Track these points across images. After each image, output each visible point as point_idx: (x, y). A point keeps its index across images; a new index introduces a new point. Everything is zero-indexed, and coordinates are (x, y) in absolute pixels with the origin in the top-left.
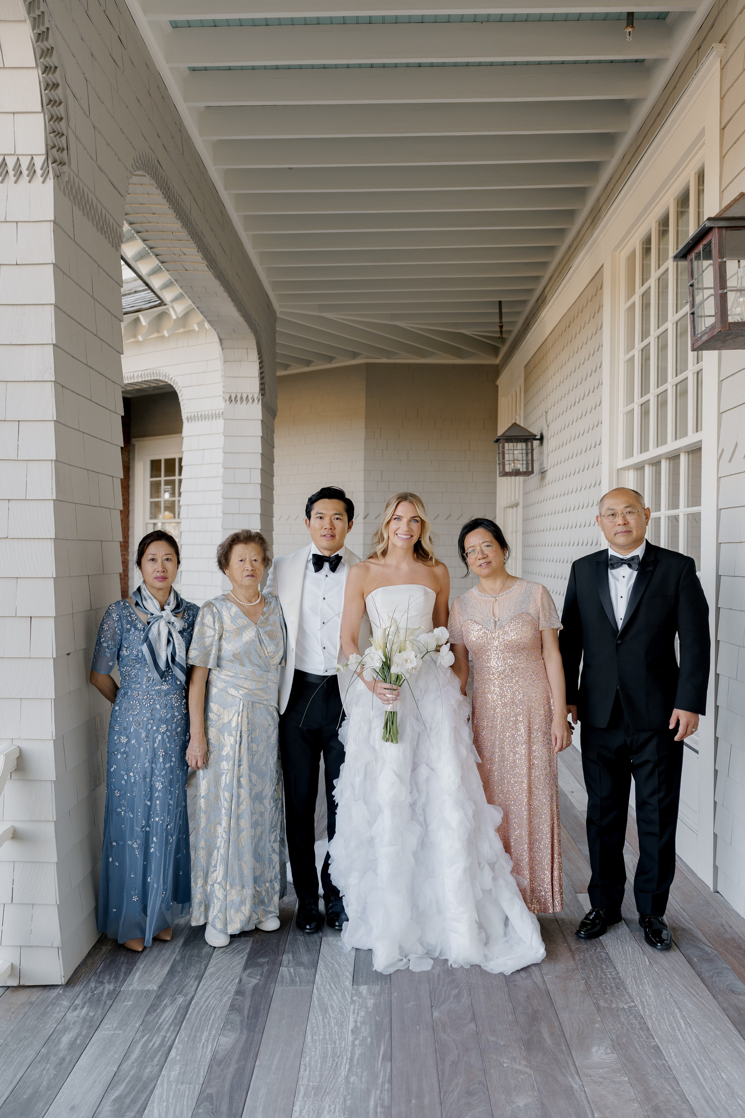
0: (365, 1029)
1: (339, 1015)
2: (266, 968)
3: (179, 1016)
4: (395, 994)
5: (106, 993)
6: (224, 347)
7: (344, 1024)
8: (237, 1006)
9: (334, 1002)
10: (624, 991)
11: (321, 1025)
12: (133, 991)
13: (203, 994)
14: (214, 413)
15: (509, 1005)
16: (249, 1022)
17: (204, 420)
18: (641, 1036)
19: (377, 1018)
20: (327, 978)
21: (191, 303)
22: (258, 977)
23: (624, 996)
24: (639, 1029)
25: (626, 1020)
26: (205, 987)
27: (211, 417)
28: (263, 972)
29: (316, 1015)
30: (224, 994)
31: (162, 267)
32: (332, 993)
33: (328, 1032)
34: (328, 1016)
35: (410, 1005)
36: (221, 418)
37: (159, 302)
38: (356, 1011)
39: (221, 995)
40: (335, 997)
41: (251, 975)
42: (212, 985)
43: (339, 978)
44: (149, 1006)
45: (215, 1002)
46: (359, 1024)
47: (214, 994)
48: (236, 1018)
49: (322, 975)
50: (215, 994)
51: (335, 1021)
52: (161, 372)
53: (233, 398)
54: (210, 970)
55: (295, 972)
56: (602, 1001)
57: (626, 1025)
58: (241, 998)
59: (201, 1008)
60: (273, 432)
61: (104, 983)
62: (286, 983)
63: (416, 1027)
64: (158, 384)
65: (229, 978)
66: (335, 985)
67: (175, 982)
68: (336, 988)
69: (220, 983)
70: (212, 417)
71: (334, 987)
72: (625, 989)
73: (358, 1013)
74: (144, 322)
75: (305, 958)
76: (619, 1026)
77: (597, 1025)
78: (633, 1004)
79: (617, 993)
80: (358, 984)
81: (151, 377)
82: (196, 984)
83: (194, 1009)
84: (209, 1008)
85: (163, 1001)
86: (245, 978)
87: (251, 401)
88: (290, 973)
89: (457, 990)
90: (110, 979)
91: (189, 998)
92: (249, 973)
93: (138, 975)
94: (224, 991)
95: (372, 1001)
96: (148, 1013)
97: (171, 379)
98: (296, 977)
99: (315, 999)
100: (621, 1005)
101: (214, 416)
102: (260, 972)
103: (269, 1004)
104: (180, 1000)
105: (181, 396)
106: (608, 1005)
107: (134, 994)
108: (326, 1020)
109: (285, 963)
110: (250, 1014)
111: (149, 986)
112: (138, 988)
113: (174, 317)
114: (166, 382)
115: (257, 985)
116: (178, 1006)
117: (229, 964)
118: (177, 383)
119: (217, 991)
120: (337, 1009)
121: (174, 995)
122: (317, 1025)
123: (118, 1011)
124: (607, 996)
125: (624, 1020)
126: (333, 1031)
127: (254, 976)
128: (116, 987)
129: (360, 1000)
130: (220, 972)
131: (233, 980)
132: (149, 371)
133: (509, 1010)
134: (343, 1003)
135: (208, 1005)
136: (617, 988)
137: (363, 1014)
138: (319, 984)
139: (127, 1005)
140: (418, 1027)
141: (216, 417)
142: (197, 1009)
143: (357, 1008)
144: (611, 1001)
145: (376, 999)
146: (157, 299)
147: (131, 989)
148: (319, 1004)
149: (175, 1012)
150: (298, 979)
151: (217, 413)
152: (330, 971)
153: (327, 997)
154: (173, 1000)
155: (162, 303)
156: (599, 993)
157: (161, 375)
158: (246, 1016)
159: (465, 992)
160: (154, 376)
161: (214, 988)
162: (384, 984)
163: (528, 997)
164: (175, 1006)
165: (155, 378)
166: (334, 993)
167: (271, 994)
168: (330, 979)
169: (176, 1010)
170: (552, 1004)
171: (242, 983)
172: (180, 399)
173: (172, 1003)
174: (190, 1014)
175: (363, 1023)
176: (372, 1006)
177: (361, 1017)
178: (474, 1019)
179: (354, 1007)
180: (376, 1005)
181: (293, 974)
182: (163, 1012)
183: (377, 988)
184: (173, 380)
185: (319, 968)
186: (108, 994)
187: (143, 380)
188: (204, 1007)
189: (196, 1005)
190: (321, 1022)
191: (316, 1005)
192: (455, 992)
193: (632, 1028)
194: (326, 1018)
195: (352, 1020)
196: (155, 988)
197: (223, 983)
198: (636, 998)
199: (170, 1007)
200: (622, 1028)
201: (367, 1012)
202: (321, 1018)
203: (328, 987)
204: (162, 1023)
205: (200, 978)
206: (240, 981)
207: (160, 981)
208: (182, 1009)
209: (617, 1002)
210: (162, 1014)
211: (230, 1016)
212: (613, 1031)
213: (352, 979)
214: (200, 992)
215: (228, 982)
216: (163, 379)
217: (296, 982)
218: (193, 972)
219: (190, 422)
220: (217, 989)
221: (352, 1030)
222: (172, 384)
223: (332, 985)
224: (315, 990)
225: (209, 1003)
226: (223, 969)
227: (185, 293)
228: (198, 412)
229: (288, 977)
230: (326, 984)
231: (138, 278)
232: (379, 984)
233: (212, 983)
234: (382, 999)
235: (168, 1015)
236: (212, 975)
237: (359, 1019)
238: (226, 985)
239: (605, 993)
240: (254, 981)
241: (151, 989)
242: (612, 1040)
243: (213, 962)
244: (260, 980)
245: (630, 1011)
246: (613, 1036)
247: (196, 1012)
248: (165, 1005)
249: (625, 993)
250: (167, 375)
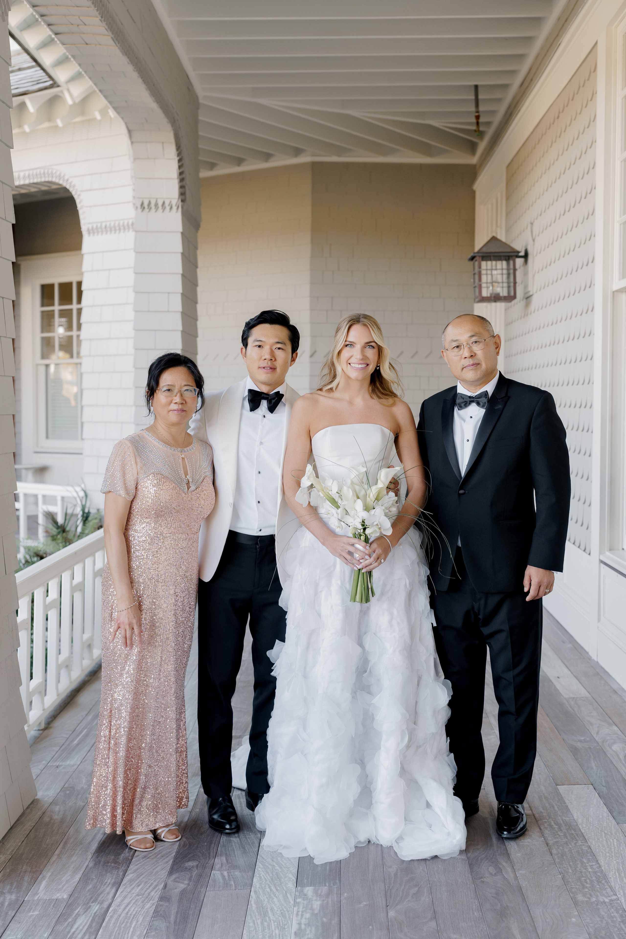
0: (311, 931)
1: (280, 918)
2: (195, 873)
3: (94, 924)
4: (345, 894)
5: (7, 903)
6: (133, 140)
7: (286, 927)
8: (161, 912)
9: (275, 905)
10: (606, 884)
11: (260, 929)
12: (39, 900)
13: (122, 901)
14: (121, 223)
15: (475, 902)
16: (177, 927)
17: (109, 233)
18: (622, 929)
19: (325, 920)
20: (266, 880)
21: (93, 85)
22: (186, 882)
23: (605, 889)
24: (620, 922)
25: (606, 913)
26: (125, 893)
27: (117, 228)
28: (191, 877)
29: (254, 919)
30: (146, 901)
31: (56, 39)
32: (272, 895)
33: (268, 935)
34: (268, 919)
35: (362, 905)
36: (131, 230)
37: (51, 82)
38: (300, 913)
39: (143, 902)
40: (275, 899)
41: (178, 880)
42: (132, 892)
43: (280, 880)
44: (58, 916)
45: (136, 909)
46: (303, 926)
47: (134, 901)
48: (162, 925)
49: (260, 877)
50: (136, 901)
51: (276, 923)
52: (54, 171)
53: (146, 205)
54: (129, 876)
55: (229, 875)
56: (581, 895)
57: (606, 919)
58: (167, 904)
59: (120, 916)
60: (196, 248)
61: (4, 893)
62: (219, 887)
63: (368, 927)
64: (50, 187)
65: (152, 883)
66: (276, 887)
67: (89, 891)
68: (277, 890)
69: (142, 889)
70: (120, 229)
71: (274, 890)
72: (608, 882)
73: (302, 915)
74: (31, 107)
75: (241, 860)
76: (598, 919)
77: (574, 920)
78: (615, 897)
79: (598, 887)
80: (303, 886)
81: (41, 177)
82: (113, 890)
83: (112, 917)
84: (129, 915)
85: (76, 910)
86: (170, 882)
87: (168, 208)
88: (223, 877)
89: (416, 889)
90: (11, 889)
91: (105, 905)
92: (175, 878)
93: (44, 884)
94: (147, 897)
95: (319, 903)
96: (57, 922)
97: (67, 180)
98: (230, 880)
99: (253, 902)
100: (601, 899)
101: (122, 228)
102: (188, 877)
103: (199, 909)
104: (95, 908)
105: (80, 202)
106: (586, 899)
107: (40, 903)
108: (266, 924)
109: (217, 866)
110: (178, 920)
111: (58, 895)
112: (45, 897)
113: (70, 102)
114: (60, 185)
115: (184, 890)
116: (93, 915)
117: (151, 870)
118: (74, 186)
119: (137, 897)
120: (278, 912)
121: (88, 903)
122: (255, 929)
123: (23, 922)
124: (587, 890)
125: (603, 913)
126: (274, 934)
127: (181, 881)
128: (19, 897)
129: (305, 902)
130: (140, 878)
131: (157, 886)
132: (38, 171)
133: (474, 907)
134: (285, 905)
135: (128, 913)
136: (598, 882)
137: (308, 915)
138: (258, 886)
139: (32, 915)
140: (371, 927)
141: (124, 229)
142: (116, 916)
143: (301, 910)
144: (591, 895)
145: (323, 901)
146: (48, 79)
147: (36, 898)
148: (257, 908)
149: (90, 920)
150: (233, 883)
151: (126, 224)
152: (270, 873)
153: (266, 900)
154: (87, 908)
155: (55, 85)
156: (577, 887)
157: (54, 175)
158: (172, 923)
159: (425, 890)
160: (45, 177)
161: (135, 895)
162: (332, 885)
163: (497, 894)
164: (90, 915)
165: (47, 180)
166: (275, 896)
167: (202, 899)
168: (270, 882)
169: (91, 918)
170: (524, 899)
171: (167, 889)
172: (79, 206)
173: (85, 912)
174: (108, 922)
175: (308, 925)
176: (318, 908)
177: (306, 919)
178: (435, 917)
179: (298, 909)
180: (322, 906)
181: (227, 877)
182: (75, 921)
183: (324, 889)
184: (69, 181)
185: (258, 870)
186: (9, 905)
187: (32, 181)
188: (123, 915)
189: (114, 913)
190: (260, 926)
191: (254, 908)
192: (414, 890)
193: (612, 921)
194: (266, 921)
195: (295, 922)
196: (65, 897)
197: (145, 889)
198: (619, 891)
199: (84, 916)
200: (602, 921)
201: (312, 914)
202: (259, 921)
203: (268, 890)
204: (74, 932)
205: (118, 885)
206: (165, 886)
207: (70, 890)
208: (97, 917)
209: (597, 896)
210: (75, 923)
211: (155, 923)
212: (591, 925)
213: (295, 881)
214: (118, 899)
215: (151, 888)
216: (57, 181)
217: (231, 885)
218: (109, 879)
219: (92, 235)
220: (138, 895)
221: (295, 932)
222: (68, 187)
223: (272, 888)
224: (252, 894)
225: (129, 910)
226: (145, 874)
227: (85, 72)
228: (102, 222)
229: (221, 880)
230: (265, 886)
231: (22, 51)
232: (327, 885)
233: (133, 888)
234: (330, 900)
235: (81, 924)
236: (131, 881)
237: (303, 921)
238: (149, 891)
239: (584, 887)
240: (182, 886)
241: (60, 897)
242: (589, 934)
243: (132, 867)
244: (188, 885)
245: (611, 904)
246: (591, 930)
247: (113, 920)
248: (77, 914)
249: (607, 887)
250: (62, 175)
